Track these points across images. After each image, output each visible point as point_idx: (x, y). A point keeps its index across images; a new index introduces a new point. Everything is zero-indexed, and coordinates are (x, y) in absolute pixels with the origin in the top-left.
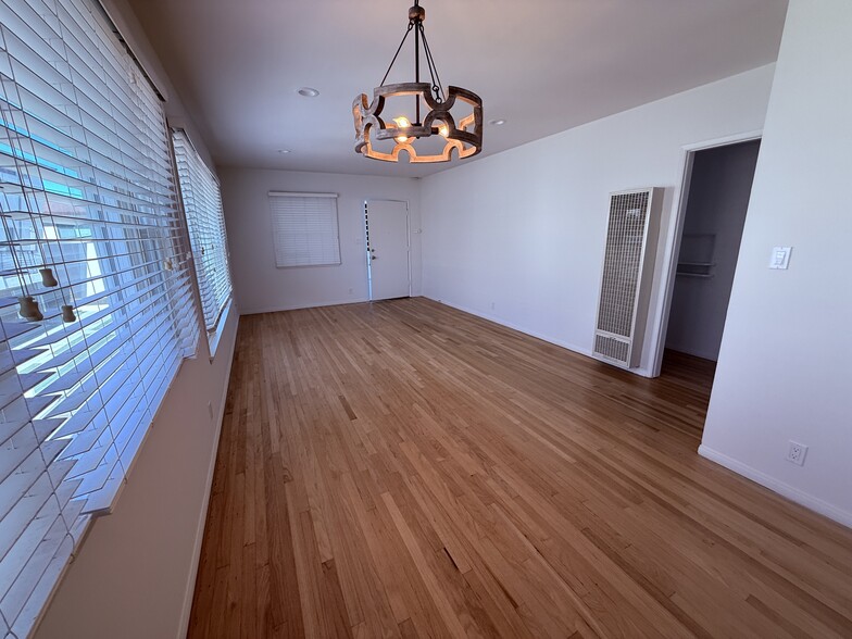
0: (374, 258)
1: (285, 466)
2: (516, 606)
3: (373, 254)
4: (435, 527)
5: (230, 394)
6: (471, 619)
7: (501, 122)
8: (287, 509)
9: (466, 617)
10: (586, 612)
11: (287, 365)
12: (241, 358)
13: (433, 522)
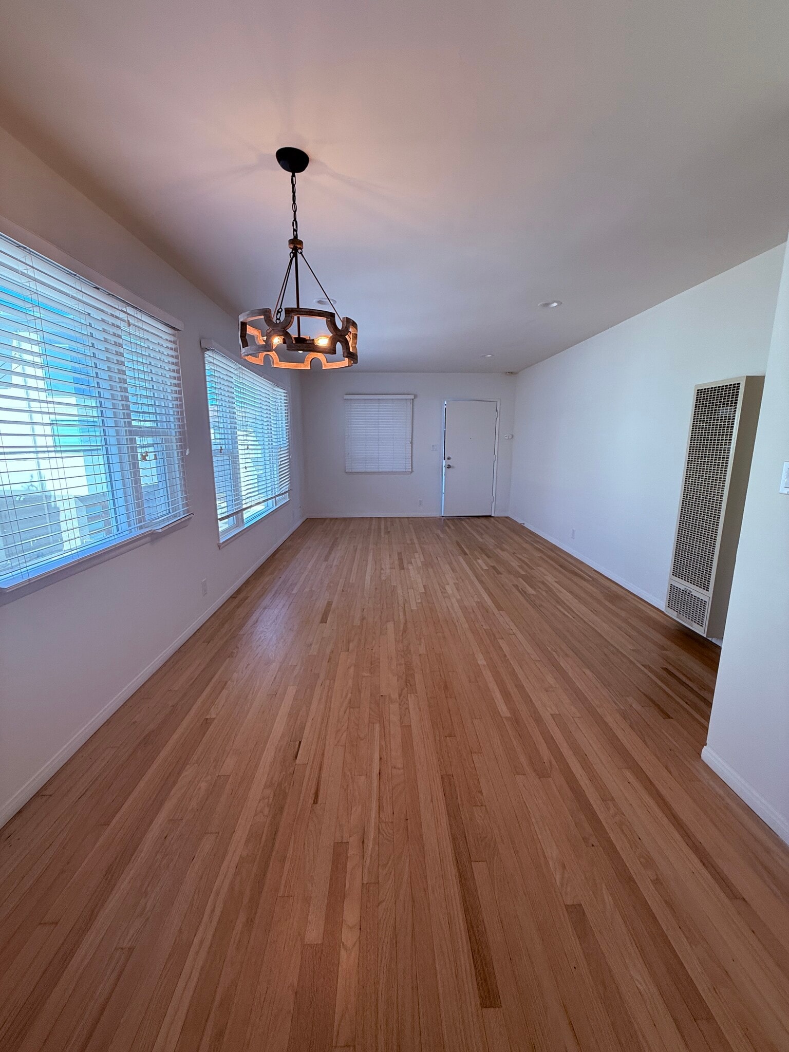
0: (449, 467)
1: (239, 646)
2: (315, 802)
3: (449, 462)
4: (308, 724)
5: (247, 583)
6: (272, 796)
7: (555, 304)
8: (214, 676)
9: (269, 792)
10: (372, 834)
11: (309, 567)
12: (277, 556)
13: (310, 719)
